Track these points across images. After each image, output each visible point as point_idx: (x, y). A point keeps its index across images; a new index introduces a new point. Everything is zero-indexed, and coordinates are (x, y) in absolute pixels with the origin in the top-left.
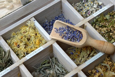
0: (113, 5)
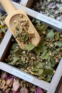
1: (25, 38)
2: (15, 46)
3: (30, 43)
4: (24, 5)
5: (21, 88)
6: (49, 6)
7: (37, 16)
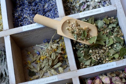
0: (115, 8)
1: (84, 36)
2: (79, 53)
3: (91, 37)
4: (63, 16)
5: (112, 79)
6: (81, 9)
7: (79, 16)
